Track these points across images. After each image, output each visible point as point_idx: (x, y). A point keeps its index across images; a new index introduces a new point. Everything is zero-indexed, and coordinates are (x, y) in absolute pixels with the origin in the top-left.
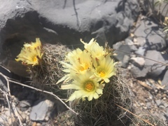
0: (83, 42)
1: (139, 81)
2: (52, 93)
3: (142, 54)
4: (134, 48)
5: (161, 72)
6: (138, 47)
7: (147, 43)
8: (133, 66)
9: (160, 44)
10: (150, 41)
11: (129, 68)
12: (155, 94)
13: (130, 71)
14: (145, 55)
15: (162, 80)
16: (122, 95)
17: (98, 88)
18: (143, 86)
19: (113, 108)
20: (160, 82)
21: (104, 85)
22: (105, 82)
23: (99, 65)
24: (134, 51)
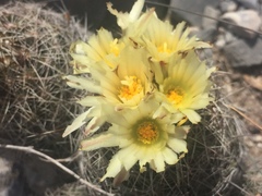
0: (114, 12)
1: (247, 77)
2: (30, 149)
8: (229, 36)
11: (220, 43)
13: (222, 51)
16: (223, 138)
17: (171, 136)
18: (257, 90)
19: (203, 170)
21: (187, 129)
22: (188, 123)
23: (166, 75)
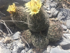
3: (49, 10)
4: (46, 8)
5: (56, 14)
6: (47, 8)
7: (50, 6)
9: (54, 6)
10: (51, 6)
12: (56, 22)
14: (50, 10)
15: (57, 18)
20: (56, 18)
24: (46, 9)
